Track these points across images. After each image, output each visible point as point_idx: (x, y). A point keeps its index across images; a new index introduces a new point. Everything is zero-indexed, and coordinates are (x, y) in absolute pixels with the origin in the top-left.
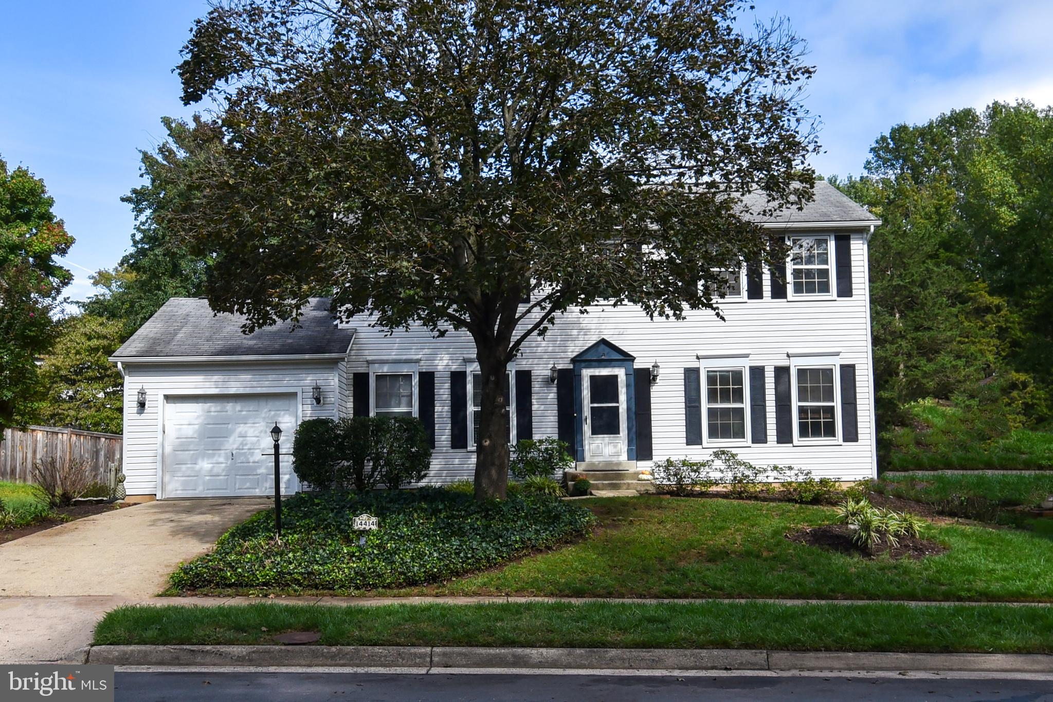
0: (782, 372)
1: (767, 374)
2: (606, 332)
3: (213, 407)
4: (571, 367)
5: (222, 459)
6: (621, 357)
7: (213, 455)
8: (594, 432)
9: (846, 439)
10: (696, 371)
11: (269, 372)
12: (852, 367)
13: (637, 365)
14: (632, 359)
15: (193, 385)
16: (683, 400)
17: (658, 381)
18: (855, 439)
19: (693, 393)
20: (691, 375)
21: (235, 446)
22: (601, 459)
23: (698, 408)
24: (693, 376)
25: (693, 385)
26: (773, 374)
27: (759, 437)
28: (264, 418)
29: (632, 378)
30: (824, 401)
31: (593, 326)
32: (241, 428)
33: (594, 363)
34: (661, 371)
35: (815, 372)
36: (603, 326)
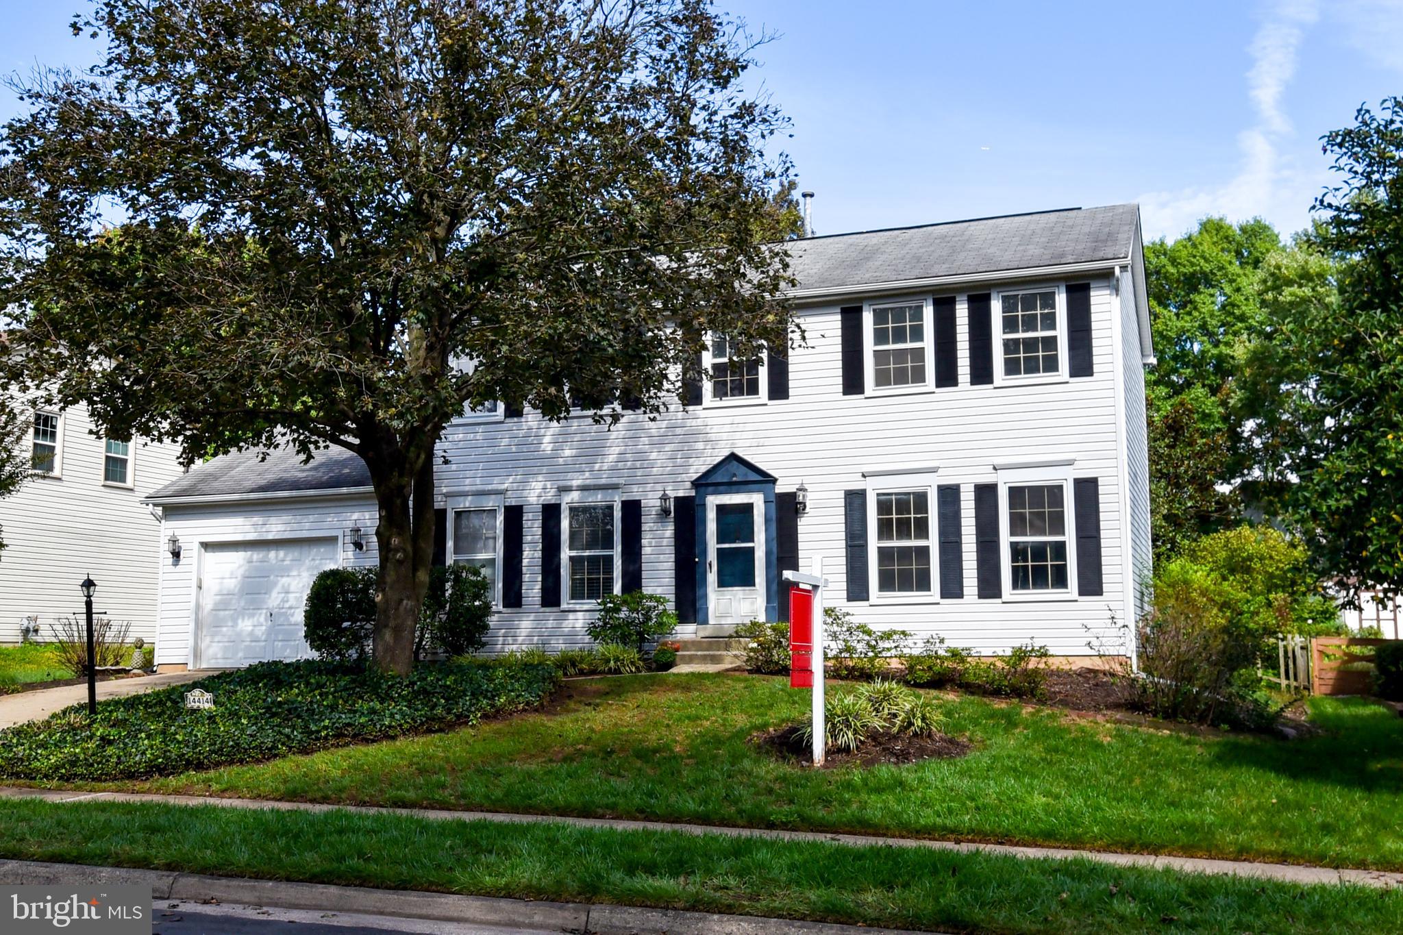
0: (985, 494)
1: (963, 496)
2: (740, 443)
3: (256, 555)
4: (693, 493)
5: (262, 619)
6: (760, 478)
7: (253, 615)
8: (722, 583)
9: (1083, 592)
10: (862, 494)
11: (312, 511)
12: (1093, 482)
13: (780, 488)
14: (774, 481)
15: (230, 529)
16: (843, 535)
17: (807, 510)
18: (1099, 592)
19: (857, 527)
20: (854, 500)
21: (275, 604)
22: (729, 621)
23: (864, 547)
24: (857, 501)
25: (857, 515)
26: (972, 496)
27: (952, 588)
28: (308, 569)
29: (773, 506)
30: (1051, 534)
31: (725, 436)
32: (284, 580)
33: (721, 488)
34: (809, 496)
35: (1037, 491)
36: (738, 435)
